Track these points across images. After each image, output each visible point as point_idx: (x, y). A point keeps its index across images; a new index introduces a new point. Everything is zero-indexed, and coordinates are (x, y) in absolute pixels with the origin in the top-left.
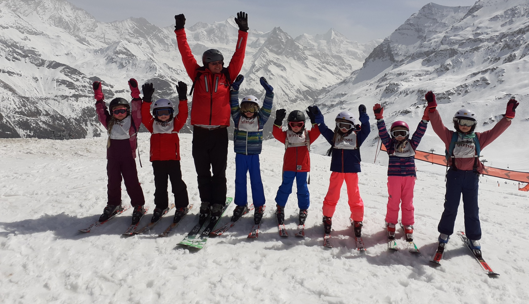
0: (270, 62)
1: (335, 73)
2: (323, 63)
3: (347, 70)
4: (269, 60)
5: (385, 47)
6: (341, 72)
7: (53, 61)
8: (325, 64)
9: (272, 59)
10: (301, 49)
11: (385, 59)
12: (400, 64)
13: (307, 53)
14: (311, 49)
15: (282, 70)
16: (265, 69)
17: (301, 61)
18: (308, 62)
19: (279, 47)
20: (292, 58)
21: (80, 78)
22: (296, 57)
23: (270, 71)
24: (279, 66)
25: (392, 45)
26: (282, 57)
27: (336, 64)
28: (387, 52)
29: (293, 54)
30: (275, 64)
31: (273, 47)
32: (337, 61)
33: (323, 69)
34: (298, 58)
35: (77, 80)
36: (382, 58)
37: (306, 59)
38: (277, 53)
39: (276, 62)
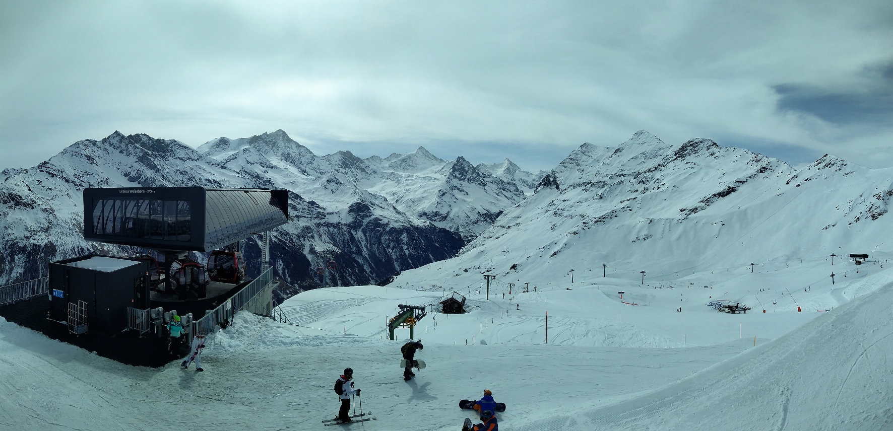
1: (510, 198)
4: (452, 186)
5: (552, 177)
6: (515, 197)
8: (501, 190)
9: (455, 185)
10: (481, 176)
11: (552, 187)
12: (564, 192)
13: (486, 179)
14: (490, 176)
15: (465, 195)
16: (450, 194)
17: (482, 187)
18: (487, 188)
19: (462, 174)
20: (473, 184)
21: (301, 202)
22: (477, 183)
23: (454, 196)
24: (462, 191)
25: (557, 175)
26: (465, 183)
27: (511, 190)
28: (553, 181)
29: (474, 180)
30: (458, 189)
31: (457, 174)
32: (512, 188)
33: (500, 194)
34: (479, 184)
35: (299, 203)
36: (549, 186)
37: (485, 185)
38: (460, 179)
39: (459, 187)
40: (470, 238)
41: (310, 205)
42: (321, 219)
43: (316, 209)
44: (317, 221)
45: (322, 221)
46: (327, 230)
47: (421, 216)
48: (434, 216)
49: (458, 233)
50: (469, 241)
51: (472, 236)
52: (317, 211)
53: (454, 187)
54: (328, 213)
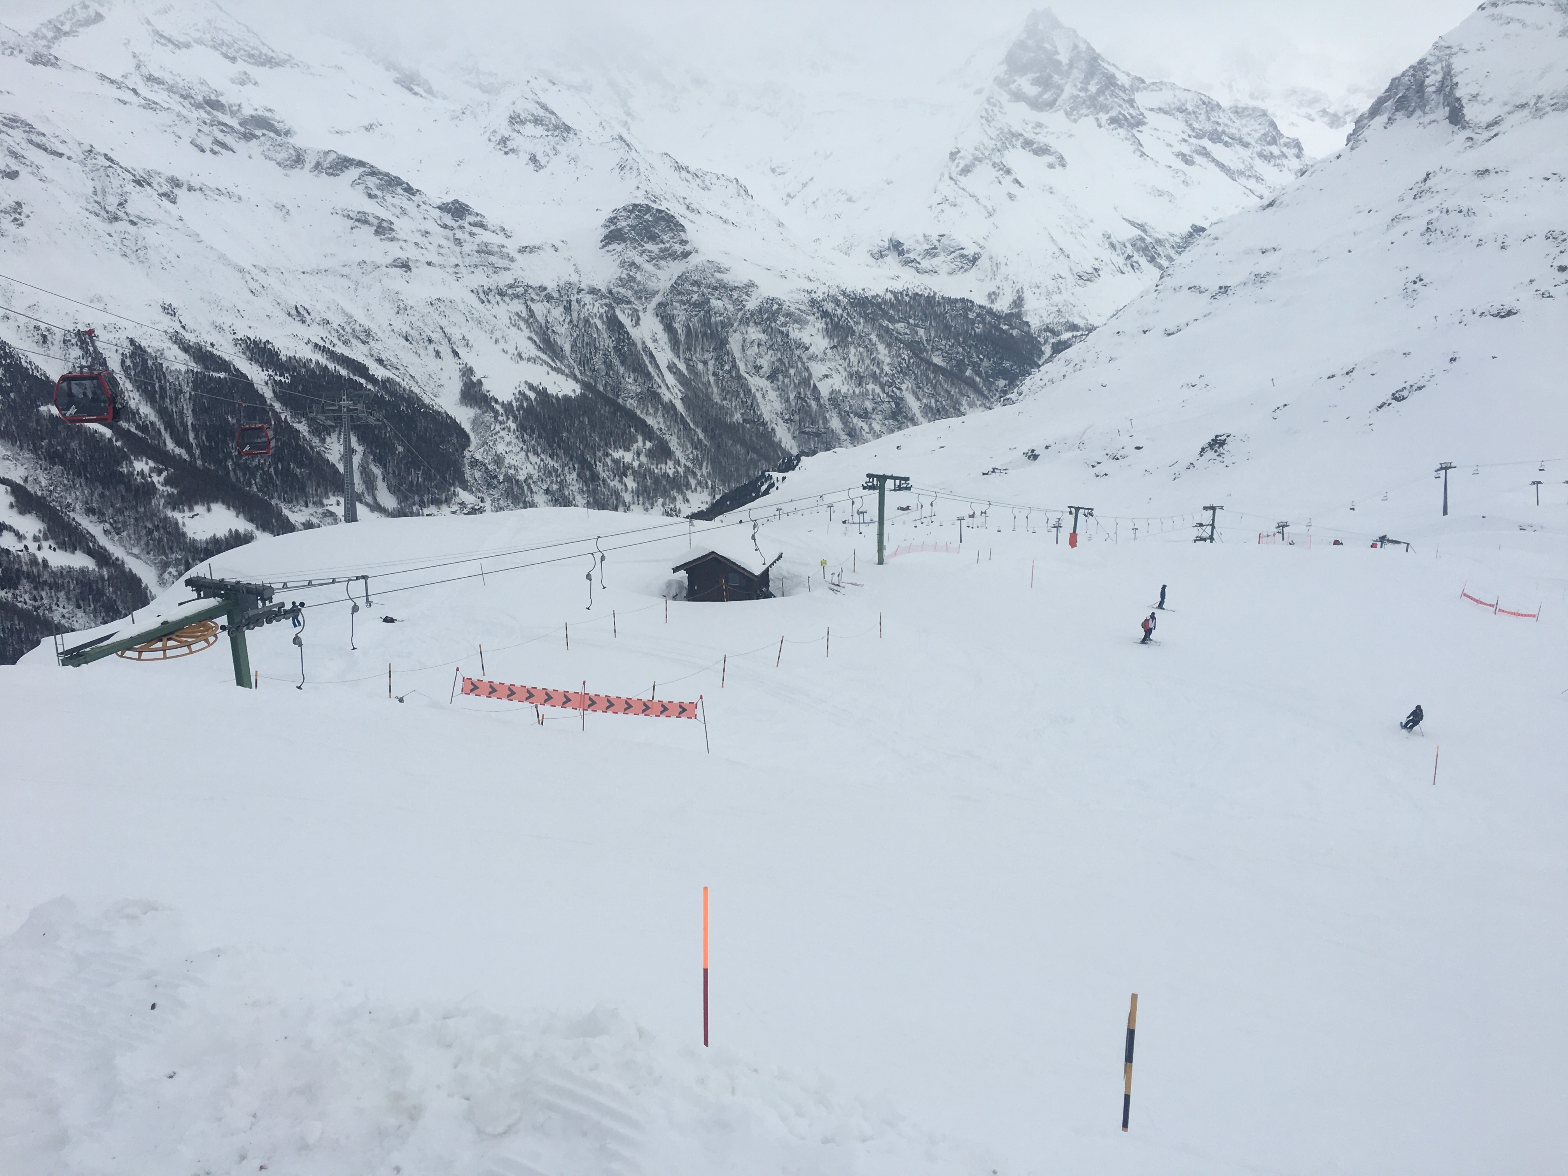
0: (1010, 138)
1: (1241, 173)
2: (1199, 137)
3: (1285, 161)
4: (1006, 130)
5: (1435, 72)
6: (1261, 166)
7: (330, 151)
8: (1206, 142)
9: (1017, 128)
10: (1123, 86)
11: (1431, 117)
12: (1487, 134)
13: (1143, 99)
14: (1158, 86)
15: (1051, 166)
16: (994, 165)
17: (1122, 132)
18: (1144, 135)
19: (1045, 83)
20: (1088, 122)
21: (410, 206)
22: (1104, 117)
23: (1008, 172)
24: (1042, 151)
25: (1458, 63)
26: (1055, 120)
27: (1247, 139)
28: (1439, 91)
29: (1094, 104)
30: (1028, 143)
31: (1026, 85)
32: (1252, 130)
33: (1198, 159)
34: (1113, 120)
35: (404, 212)
36: (1419, 113)
37: (1138, 122)
38: (1036, 104)
39: (1030, 135)
40: (1066, 336)
41: (448, 219)
42: (496, 270)
43: (472, 234)
44: (480, 279)
45: (503, 279)
46: (524, 314)
47: (880, 255)
48: (931, 253)
49: (1019, 316)
50: (1060, 347)
51: (1074, 327)
52: (478, 240)
53: (1013, 135)
54: (523, 250)
